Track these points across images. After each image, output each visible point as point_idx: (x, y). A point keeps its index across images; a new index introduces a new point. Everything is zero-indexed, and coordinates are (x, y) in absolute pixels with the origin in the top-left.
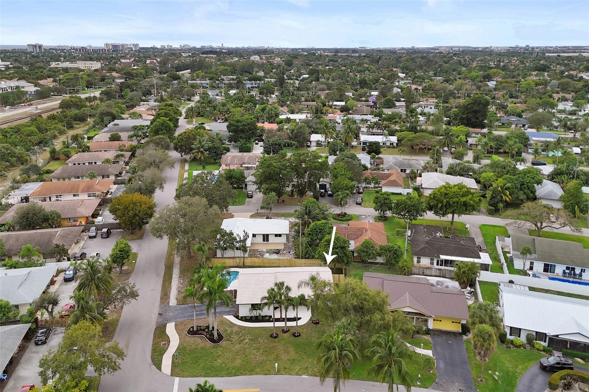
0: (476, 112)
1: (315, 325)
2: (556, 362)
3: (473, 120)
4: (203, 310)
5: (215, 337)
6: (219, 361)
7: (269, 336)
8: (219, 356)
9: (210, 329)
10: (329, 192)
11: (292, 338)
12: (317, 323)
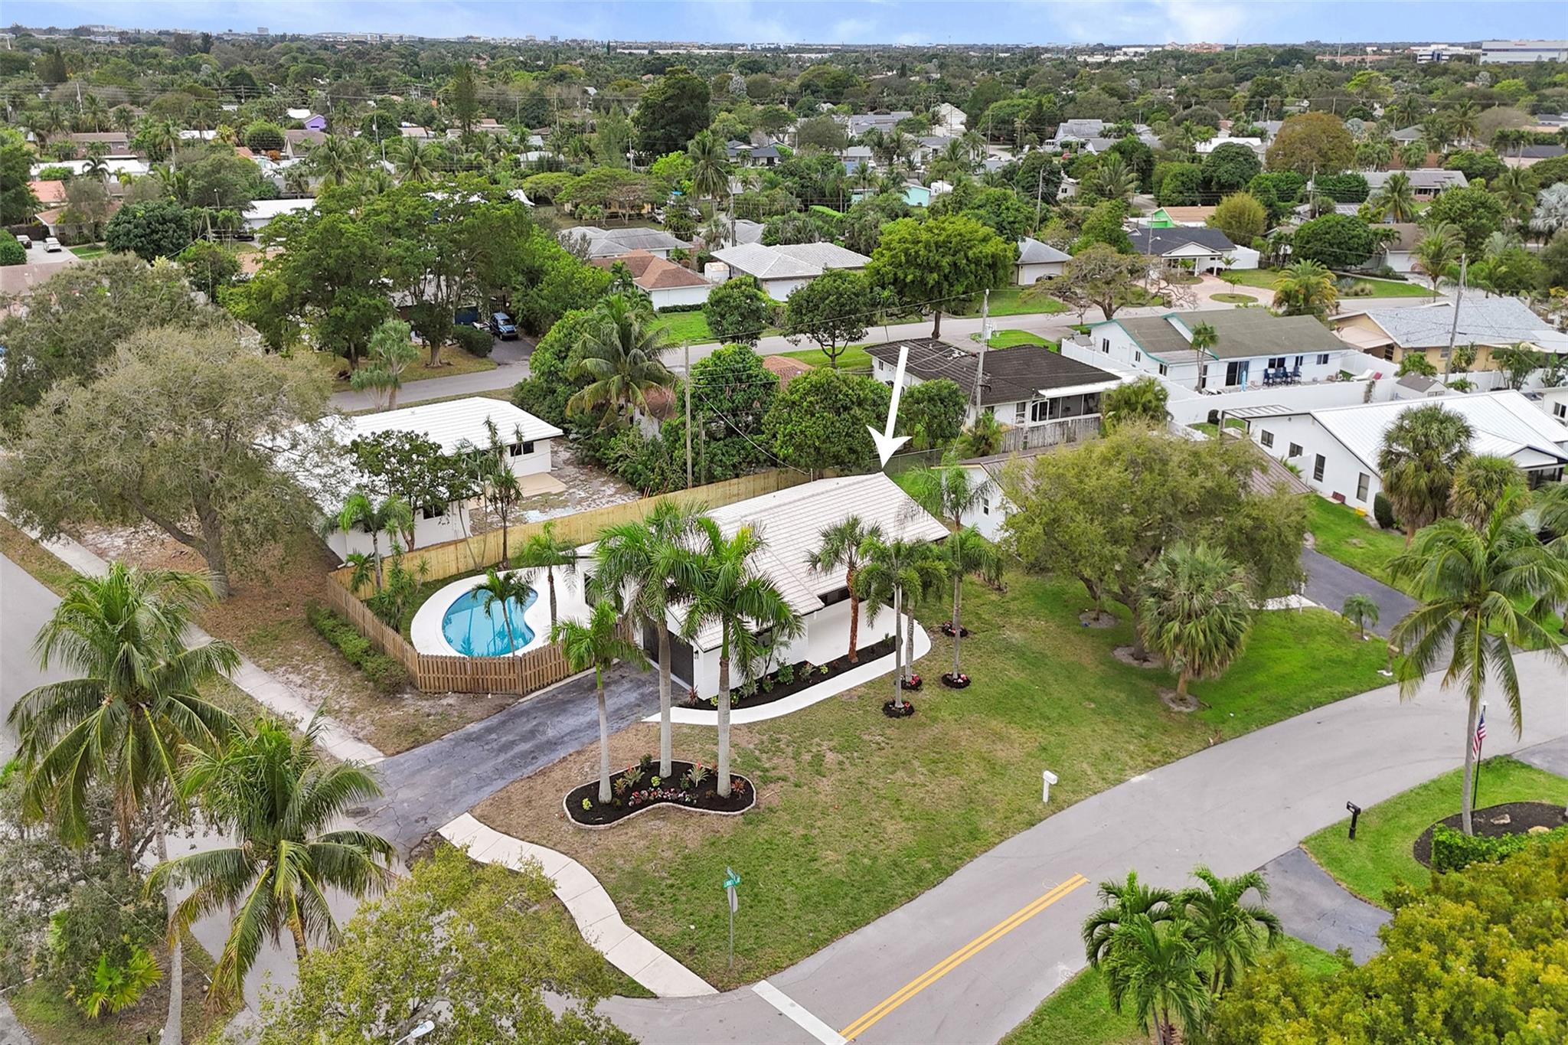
0: (684, 120)
1: (963, 641)
4: (533, 733)
5: (723, 787)
6: (831, 855)
7: (883, 717)
8: (807, 841)
9: (665, 771)
10: (504, 328)
11: (955, 693)
12: (963, 634)
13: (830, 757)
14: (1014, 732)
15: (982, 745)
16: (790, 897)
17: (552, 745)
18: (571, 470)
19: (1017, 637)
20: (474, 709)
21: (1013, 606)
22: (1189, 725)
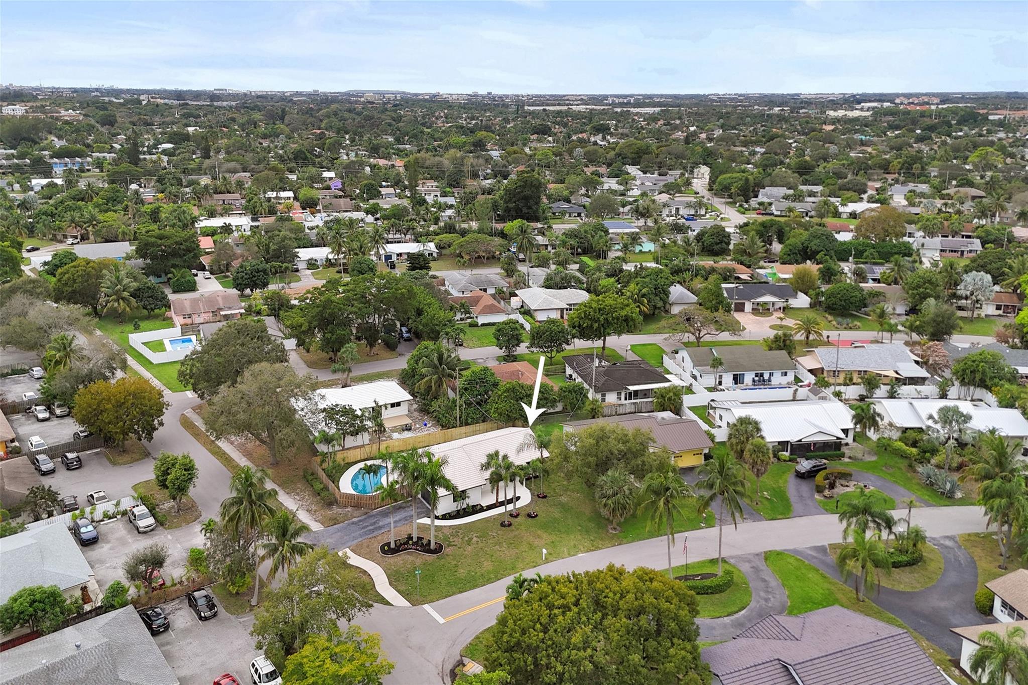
0: (526, 198)
1: (543, 500)
2: (811, 466)
3: (525, 210)
4: (375, 523)
5: (433, 546)
6: (462, 571)
7: (499, 526)
8: (456, 566)
9: (415, 540)
10: (405, 335)
11: (530, 519)
12: (545, 497)
13: (475, 539)
14: (545, 536)
15: (531, 539)
16: (444, 582)
17: (380, 528)
18: (416, 414)
19: (564, 499)
20: (356, 513)
21: (570, 487)
22: (613, 537)
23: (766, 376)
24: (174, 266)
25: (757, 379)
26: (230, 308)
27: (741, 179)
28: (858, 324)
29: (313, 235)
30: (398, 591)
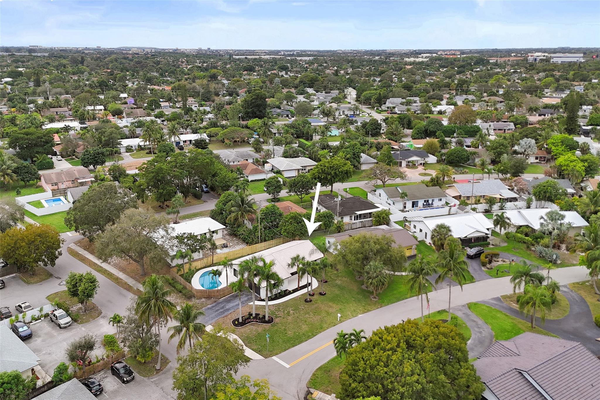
1: (326, 284)
2: (476, 251)
4: (223, 307)
5: (267, 318)
6: (290, 333)
7: (304, 302)
8: (285, 330)
9: (254, 315)
10: (205, 190)
11: (322, 296)
12: (326, 282)
13: (291, 312)
14: (334, 305)
15: (327, 308)
16: (281, 341)
17: (228, 310)
18: (228, 237)
19: (338, 282)
20: (209, 302)
21: (340, 275)
22: (375, 303)
23: (430, 202)
24: (38, 153)
25: (425, 203)
26: (84, 178)
27: (376, 94)
28: (467, 170)
29: (126, 131)
30: (253, 350)
